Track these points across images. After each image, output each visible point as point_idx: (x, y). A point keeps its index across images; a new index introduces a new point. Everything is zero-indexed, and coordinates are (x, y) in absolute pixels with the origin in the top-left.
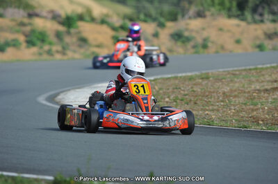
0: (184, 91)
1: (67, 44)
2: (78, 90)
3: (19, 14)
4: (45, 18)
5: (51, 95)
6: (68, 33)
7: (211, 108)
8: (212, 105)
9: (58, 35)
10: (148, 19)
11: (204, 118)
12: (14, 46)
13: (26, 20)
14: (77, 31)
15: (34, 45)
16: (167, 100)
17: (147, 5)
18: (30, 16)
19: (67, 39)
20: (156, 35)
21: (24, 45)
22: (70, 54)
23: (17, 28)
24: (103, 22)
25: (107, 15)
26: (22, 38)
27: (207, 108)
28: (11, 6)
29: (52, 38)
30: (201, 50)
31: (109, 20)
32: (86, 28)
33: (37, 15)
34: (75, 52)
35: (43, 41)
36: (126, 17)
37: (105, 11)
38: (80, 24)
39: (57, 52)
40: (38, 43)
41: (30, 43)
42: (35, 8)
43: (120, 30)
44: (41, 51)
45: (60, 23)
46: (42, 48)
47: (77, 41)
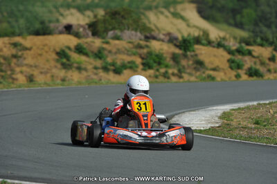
1: (184, 67)
2: (192, 112)
3: (137, 37)
4: (163, 41)
6: (185, 56)
9: (175, 58)
10: (264, 43)
12: (131, 68)
13: (143, 43)
14: (193, 53)
15: (150, 67)
17: (265, 29)
18: (147, 38)
19: (184, 62)
20: (272, 59)
21: (141, 67)
22: (186, 76)
23: (134, 50)
24: (219, 45)
25: (224, 39)
26: (138, 61)
28: (128, 29)
29: (169, 61)
31: (226, 43)
32: (203, 52)
33: (154, 38)
34: (190, 74)
35: (159, 64)
36: (243, 41)
37: (222, 34)
38: (196, 47)
39: (173, 74)
40: (155, 65)
41: (147, 66)
42: (153, 30)
43: (236, 54)
44: (157, 73)
45: (176, 46)
46: (158, 70)
47: (193, 64)
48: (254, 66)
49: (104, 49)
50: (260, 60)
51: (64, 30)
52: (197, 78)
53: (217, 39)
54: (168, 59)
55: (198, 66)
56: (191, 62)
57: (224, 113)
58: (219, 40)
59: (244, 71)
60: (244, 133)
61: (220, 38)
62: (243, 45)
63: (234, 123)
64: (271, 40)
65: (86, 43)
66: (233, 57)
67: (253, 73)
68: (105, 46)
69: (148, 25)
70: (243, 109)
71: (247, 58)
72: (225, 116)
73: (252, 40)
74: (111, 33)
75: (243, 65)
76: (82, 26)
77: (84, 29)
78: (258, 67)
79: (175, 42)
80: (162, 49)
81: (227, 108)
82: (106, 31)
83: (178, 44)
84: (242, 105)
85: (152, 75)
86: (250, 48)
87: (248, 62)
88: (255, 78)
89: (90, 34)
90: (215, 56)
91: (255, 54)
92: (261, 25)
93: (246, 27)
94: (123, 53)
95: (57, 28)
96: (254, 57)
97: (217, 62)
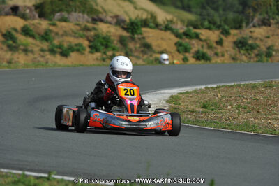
0: (246, 99)
1: (131, 50)
3: (84, 19)
4: (110, 23)
6: (133, 39)
7: (273, 117)
8: (275, 114)
9: (122, 41)
10: (212, 26)
11: (266, 127)
12: (78, 50)
13: (90, 25)
14: (140, 36)
15: (97, 50)
16: (229, 107)
17: (212, 12)
18: (94, 20)
19: (131, 45)
20: (220, 43)
21: (88, 49)
22: (133, 60)
23: (81, 32)
24: (167, 28)
25: (171, 22)
26: (86, 43)
27: (270, 117)
28: (75, 12)
29: (116, 44)
30: (265, 59)
31: (174, 26)
32: (150, 35)
33: (102, 21)
34: (138, 57)
35: (107, 46)
36: (190, 24)
37: (169, 17)
38: (144, 29)
40: (102, 48)
41: (94, 48)
42: (100, 13)
43: (184, 37)
44: (104, 56)
45: (124, 29)
46: (105, 53)
47: (140, 47)
48: (201, 50)
49: (50, 31)
50: (208, 44)
51: (10, 11)
52: (144, 60)
53: (164, 22)
54: (115, 42)
55: (146, 50)
56: (138, 45)
57: (172, 97)
58: (166, 23)
59: (191, 55)
60: (192, 117)
61: (168, 21)
62: (191, 28)
63: (182, 107)
64: (219, 23)
65: (33, 25)
66: (180, 41)
67: (200, 56)
68: (51, 28)
69: (96, 7)
70: (191, 93)
71: (194, 41)
72: (173, 99)
73: (199, 23)
74: (58, 15)
75: (191, 48)
76: (28, 8)
77: (31, 10)
78: (205, 50)
79: (122, 24)
80: (109, 32)
81: (175, 91)
82: (53, 12)
83: (126, 27)
84: (190, 89)
85: (99, 58)
86: (198, 31)
87: (195, 46)
88: (202, 61)
89: (37, 15)
90: (162, 39)
91: (202, 37)
92: (208, 8)
93: (194, 10)
94: (70, 35)
95: (4, 9)
96: (201, 40)
97: (164, 46)
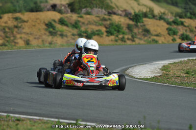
1: (136, 34)
2: (141, 66)
3: (102, 13)
4: (121, 15)
5: (123, 69)
6: (137, 26)
9: (129, 27)
10: (193, 16)
12: (98, 35)
13: (106, 17)
14: (142, 24)
15: (112, 34)
17: (193, 6)
18: (110, 14)
19: (136, 30)
21: (105, 34)
22: (137, 41)
23: (100, 22)
24: (161, 18)
25: (164, 13)
26: (104, 29)
28: (96, 8)
29: (125, 30)
31: (166, 17)
32: (149, 23)
33: (115, 13)
34: (140, 39)
35: (118, 31)
36: (177, 15)
37: (163, 10)
38: (144, 19)
39: (128, 39)
40: (115, 32)
41: (109, 33)
42: (114, 8)
43: (173, 24)
44: (117, 38)
45: (130, 19)
46: (117, 36)
47: (142, 32)
48: (185, 33)
49: (79, 21)
50: (190, 29)
51: (51, 8)
52: (145, 41)
53: (159, 14)
54: (124, 28)
55: (146, 33)
56: (140, 31)
57: (164, 66)
59: (178, 37)
60: (178, 80)
61: (161, 13)
62: (178, 18)
63: (171, 73)
65: (67, 17)
66: (170, 27)
67: (184, 38)
68: (80, 19)
69: (110, 4)
70: (177, 63)
71: (180, 27)
72: (164, 68)
73: (184, 14)
74: (84, 10)
75: (178, 32)
76: (63, 5)
77: (65, 7)
78: (188, 33)
79: (129, 16)
80: (120, 21)
81: (166, 62)
82: (81, 8)
83: (131, 17)
84: (177, 60)
85: (113, 40)
86: (183, 20)
87: (181, 30)
88: (186, 41)
89: (69, 11)
90: (157, 26)
91: (186, 24)
92: (190, 3)
93: (180, 5)
94: (93, 24)
95: (46, 7)
96: (185, 26)
97: (159, 30)
